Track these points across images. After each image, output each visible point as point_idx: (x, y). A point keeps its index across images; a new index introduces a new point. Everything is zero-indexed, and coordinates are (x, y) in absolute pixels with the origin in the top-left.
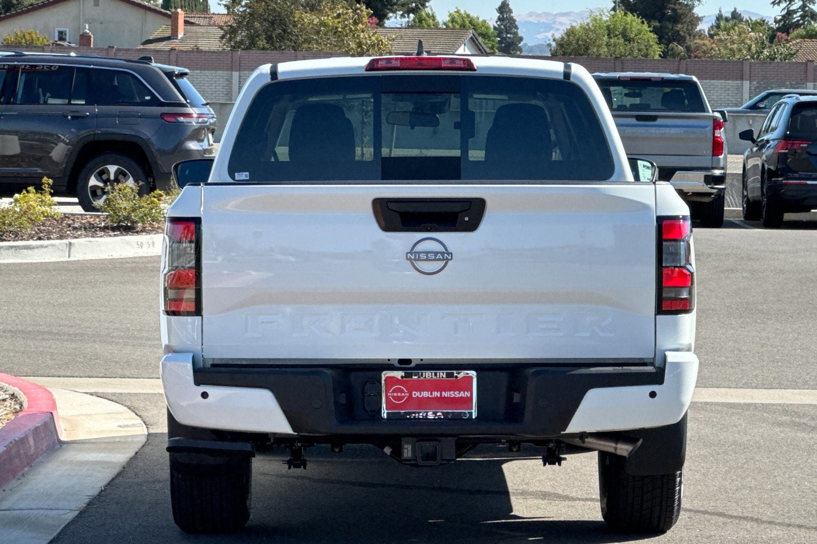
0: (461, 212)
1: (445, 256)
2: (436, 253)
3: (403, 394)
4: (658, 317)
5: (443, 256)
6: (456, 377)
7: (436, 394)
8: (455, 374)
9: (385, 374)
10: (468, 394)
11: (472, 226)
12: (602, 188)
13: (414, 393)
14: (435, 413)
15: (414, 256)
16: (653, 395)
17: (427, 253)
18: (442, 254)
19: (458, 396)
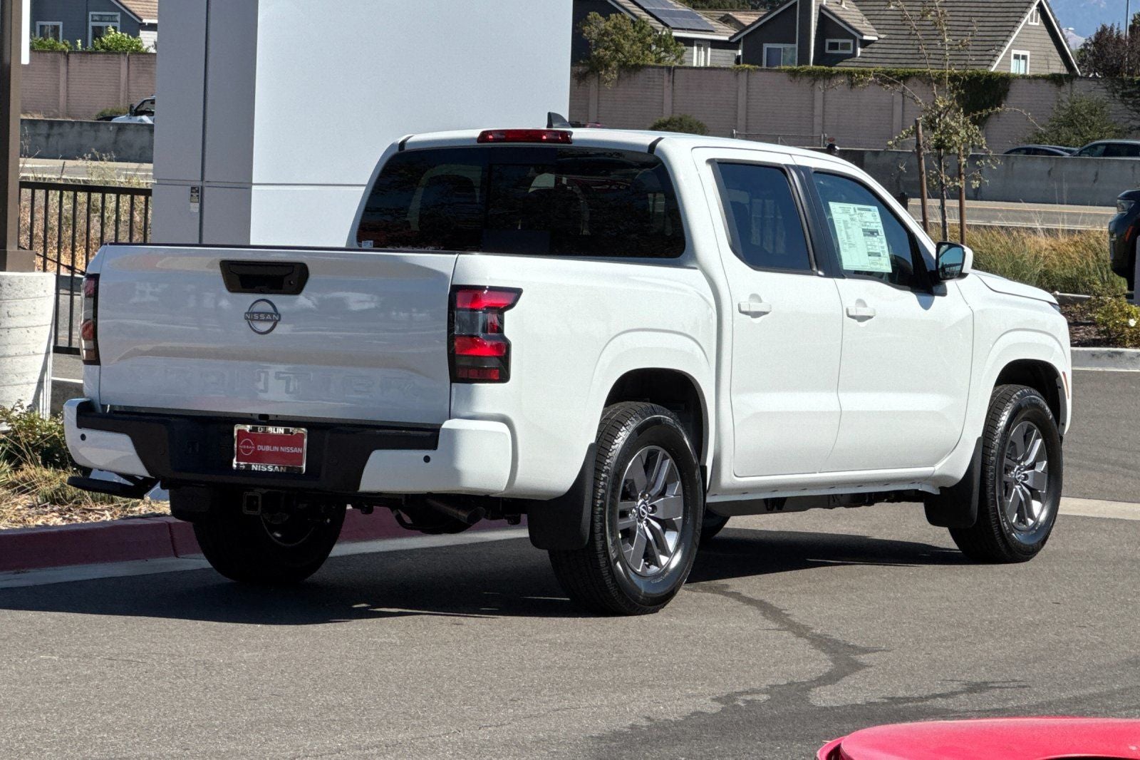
0: (286, 275)
1: (274, 317)
2: (266, 314)
3: (250, 447)
4: (453, 384)
5: (272, 317)
6: (292, 433)
7: (276, 449)
8: (291, 431)
9: (237, 428)
10: (300, 450)
11: (297, 290)
12: (402, 256)
13: (258, 446)
14: (274, 467)
15: (251, 317)
16: (427, 459)
17: (259, 313)
18: (271, 314)
19: (293, 451)
